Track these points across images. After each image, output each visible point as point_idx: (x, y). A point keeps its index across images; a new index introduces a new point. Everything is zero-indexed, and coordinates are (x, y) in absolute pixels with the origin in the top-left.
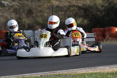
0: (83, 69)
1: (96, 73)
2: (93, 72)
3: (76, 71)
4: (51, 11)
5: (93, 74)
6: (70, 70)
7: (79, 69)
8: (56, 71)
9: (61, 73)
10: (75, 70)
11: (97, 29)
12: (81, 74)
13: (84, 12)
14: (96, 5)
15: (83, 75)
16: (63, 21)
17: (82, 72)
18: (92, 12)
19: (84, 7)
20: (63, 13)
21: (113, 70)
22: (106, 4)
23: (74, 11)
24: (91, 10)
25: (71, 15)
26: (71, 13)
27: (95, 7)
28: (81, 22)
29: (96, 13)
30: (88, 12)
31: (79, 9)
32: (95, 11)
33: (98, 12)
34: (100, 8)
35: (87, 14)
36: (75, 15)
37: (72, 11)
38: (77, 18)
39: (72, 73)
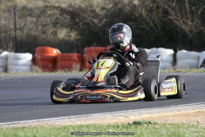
0: (66, 117)
1: (88, 126)
2: (82, 123)
3: (53, 122)
4: (13, 16)
5: (83, 126)
6: (43, 120)
7: (59, 118)
8: (19, 122)
9: (27, 125)
10: (52, 119)
11: (93, 48)
12: (63, 126)
13: (70, 18)
14: (91, 7)
15: (65, 129)
16: (33, 33)
17: (64, 123)
18: (85, 18)
19: (70, 9)
20: (34, 20)
21: (117, 120)
22: (109, 5)
23: (53, 16)
24: (82, 15)
25: (48, 22)
26: (48, 19)
27: (90, 9)
28: (65, 36)
29: (91, 20)
30: (78, 18)
31: (62, 12)
32: (89, 16)
33: (94, 18)
34: (99, 12)
35: (75, 21)
36: (54, 23)
37: (50, 16)
38: (58, 28)
39: (47, 124)
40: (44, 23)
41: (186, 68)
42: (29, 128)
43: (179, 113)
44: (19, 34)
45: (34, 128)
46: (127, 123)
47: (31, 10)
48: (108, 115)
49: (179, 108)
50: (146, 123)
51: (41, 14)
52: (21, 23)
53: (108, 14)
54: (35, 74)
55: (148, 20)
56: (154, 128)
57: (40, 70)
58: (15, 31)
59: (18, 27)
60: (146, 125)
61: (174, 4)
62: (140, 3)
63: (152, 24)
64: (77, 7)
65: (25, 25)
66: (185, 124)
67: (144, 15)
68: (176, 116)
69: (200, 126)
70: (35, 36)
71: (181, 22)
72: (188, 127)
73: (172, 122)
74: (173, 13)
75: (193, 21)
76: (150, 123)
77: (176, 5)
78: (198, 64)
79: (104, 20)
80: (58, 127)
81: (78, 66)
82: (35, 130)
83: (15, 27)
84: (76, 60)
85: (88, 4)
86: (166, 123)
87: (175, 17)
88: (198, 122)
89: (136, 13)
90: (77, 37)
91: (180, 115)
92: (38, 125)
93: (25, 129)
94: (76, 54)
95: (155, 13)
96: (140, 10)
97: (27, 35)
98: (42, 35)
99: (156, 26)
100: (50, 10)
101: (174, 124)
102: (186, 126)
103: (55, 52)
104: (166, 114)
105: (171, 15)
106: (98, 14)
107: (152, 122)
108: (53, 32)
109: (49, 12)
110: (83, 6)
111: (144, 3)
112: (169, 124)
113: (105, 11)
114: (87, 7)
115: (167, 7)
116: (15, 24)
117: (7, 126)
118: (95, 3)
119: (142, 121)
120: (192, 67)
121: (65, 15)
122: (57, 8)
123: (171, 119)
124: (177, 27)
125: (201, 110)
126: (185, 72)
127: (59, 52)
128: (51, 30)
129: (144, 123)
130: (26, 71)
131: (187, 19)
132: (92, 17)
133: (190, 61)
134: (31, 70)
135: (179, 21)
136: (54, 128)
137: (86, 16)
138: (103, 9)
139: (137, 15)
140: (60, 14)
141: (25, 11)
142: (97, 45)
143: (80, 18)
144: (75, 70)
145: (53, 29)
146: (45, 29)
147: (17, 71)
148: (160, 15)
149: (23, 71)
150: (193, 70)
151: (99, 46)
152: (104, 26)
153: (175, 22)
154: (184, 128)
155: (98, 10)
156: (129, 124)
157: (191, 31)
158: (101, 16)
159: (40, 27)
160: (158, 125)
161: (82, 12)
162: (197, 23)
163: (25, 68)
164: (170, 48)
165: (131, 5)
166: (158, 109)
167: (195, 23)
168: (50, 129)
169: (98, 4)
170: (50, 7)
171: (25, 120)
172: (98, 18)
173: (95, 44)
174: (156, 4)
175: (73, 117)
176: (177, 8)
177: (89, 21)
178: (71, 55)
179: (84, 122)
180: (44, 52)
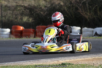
0: (28, 61)
2: (36, 64)
3: (22, 63)
4: (1, 10)
6: (17, 62)
7: (25, 61)
8: (5, 63)
9: (8, 65)
10: (21, 62)
11: (40, 26)
12: (26, 65)
13: (29, 11)
14: (40, 6)
15: (28, 67)
16: (11, 19)
17: (27, 64)
18: (37, 11)
19: (29, 7)
20: (11, 12)
21: (53, 62)
22: (49, 5)
23: (21, 10)
24: (35, 10)
25: (18, 13)
26: (18, 12)
27: (39, 7)
28: (26, 20)
29: (40, 12)
30: (33, 11)
31: (25, 8)
32: (39, 10)
33: (41, 11)
34: (44, 8)
35: (32, 13)
36: (21, 14)
37: (19, 10)
38: (23, 16)
39: (19, 65)
40: (16, 14)
41: (87, 36)
42: (10, 67)
43: (84, 59)
44: (3, 19)
46: (58, 64)
47: (9, 7)
48: (49, 60)
49: (84, 56)
50: (68, 64)
51: (15, 9)
52: (5, 13)
53: (48, 9)
54: (12, 39)
55: (68, 12)
56: (72, 67)
57: (14, 37)
58: (2, 18)
59: (3, 15)
60: (68, 65)
61: (81, 5)
62: (64, 4)
63: (70, 14)
64: (32, 6)
65: (7, 14)
66: (87, 65)
67: (66, 10)
68: (83, 60)
69: (95, 66)
70: (12, 20)
71: (84, 13)
72: (89, 66)
73: (81, 64)
74: (80, 9)
75: (90, 13)
76: (70, 64)
77: (82, 5)
78: (93, 34)
79: (46, 12)
80: (24, 66)
81: (33, 35)
83: (2, 16)
84: (32, 32)
85: (38, 4)
86: (78, 64)
87: (81, 11)
88: (93, 64)
89: (62, 9)
90: (32, 21)
91: (84, 60)
92: (14, 65)
93: (8, 67)
94: (32, 29)
95: (71, 9)
96: (64, 7)
97: (8, 19)
98: (15, 20)
99: (72, 15)
100: (19, 7)
101: (82, 65)
102: (88, 65)
103: (22, 28)
104: (77, 60)
105: (79, 10)
106: (43, 10)
107: (71, 64)
108: (21, 18)
109: (19, 8)
110: (36, 5)
111: (66, 4)
112: (79, 65)
113: (46, 8)
114: (37, 6)
115: (77, 6)
116: (2, 14)
118: (41, 4)
119: (66, 63)
120: (90, 36)
121: (27, 10)
122: (22, 6)
123: (80, 62)
124: (82, 16)
125: (95, 58)
126: (87, 39)
127: (24, 28)
128: (20, 17)
129: (67, 64)
130: (8, 38)
131: (87, 12)
132: (40, 11)
133: (89, 33)
134: (10, 37)
135: (83, 13)
136: (22, 67)
137: (37, 10)
138: (45, 7)
139: (63, 10)
140: (24, 9)
141: (7, 7)
142: (42, 25)
143: (34, 11)
144: (32, 37)
145: (21, 17)
146: (17, 16)
147: (3, 37)
148: (74, 10)
149: (6, 38)
150: (90, 37)
151: (44, 25)
152: (46, 15)
153: (81, 13)
154: (87, 67)
155: (43, 7)
156: (59, 64)
157: (89, 18)
158: (44, 10)
159: (14, 16)
160: (74, 65)
161: (35, 9)
162: (92, 14)
163: (7, 36)
164: (79, 26)
165: (59, 5)
166: (74, 57)
167: (91, 14)
168: (20, 67)
169: (43, 4)
170: (19, 6)
171: (7, 62)
172: (43, 11)
173: (41, 24)
174: (72, 4)
175: (31, 61)
176: (82, 6)
177: (39, 13)
178: (29, 29)
179: (37, 63)
180: (16, 28)
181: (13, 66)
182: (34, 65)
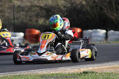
0: (44, 69)
1: (57, 74)
2: (54, 73)
3: (37, 72)
6: (31, 71)
7: (40, 70)
8: (17, 72)
9: (21, 74)
10: (36, 70)
13: (46, 12)
14: (58, 6)
16: (24, 21)
17: (43, 73)
19: (46, 7)
20: (25, 13)
21: (74, 71)
22: (68, 4)
23: (36, 11)
24: (53, 10)
25: (33, 15)
26: (33, 13)
28: (43, 23)
29: (58, 13)
30: (50, 12)
31: (41, 9)
32: (57, 11)
33: (60, 12)
35: (49, 14)
36: (36, 15)
37: (34, 11)
38: (39, 18)
39: (33, 74)
40: (31, 15)
41: (114, 41)
42: (23, 76)
43: (110, 67)
44: (16, 22)
45: (26, 76)
46: (80, 73)
47: (23, 8)
48: (68, 68)
49: (109, 64)
50: (91, 73)
51: (29, 10)
52: (17, 15)
53: (68, 10)
55: (91, 13)
56: (96, 75)
57: (29, 42)
58: (14, 20)
61: (106, 4)
62: (86, 3)
63: (93, 15)
64: (50, 6)
65: (20, 16)
66: (113, 73)
67: (89, 10)
68: (108, 68)
70: (26, 22)
73: (106, 72)
79: (66, 13)
80: (39, 75)
82: (27, 77)
83: (14, 17)
85: (56, 4)
86: (102, 73)
87: (107, 12)
93: (21, 76)
95: (95, 9)
96: (86, 7)
97: (21, 22)
98: (29, 22)
99: (96, 16)
103: (37, 32)
104: (102, 67)
106: (62, 10)
107: (94, 72)
108: (36, 21)
109: (33, 9)
110: (53, 5)
112: (104, 73)
114: (55, 6)
115: (102, 5)
117: (10, 75)
119: (88, 71)
120: (117, 40)
121: (43, 10)
122: (38, 6)
123: (105, 70)
124: (108, 17)
126: (113, 43)
127: (39, 32)
128: (35, 19)
129: (89, 73)
133: (116, 37)
134: (23, 42)
135: (109, 13)
136: (37, 76)
137: (55, 11)
138: (65, 7)
139: (85, 10)
141: (19, 8)
143: (52, 12)
146: (31, 18)
148: (98, 10)
150: (117, 42)
153: (107, 14)
155: (62, 8)
159: (28, 18)
160: (98, 74)
163: (20, 41)
164: (104, 29)
165: (81, 5)
166: (97, 65)
167: (118, 14)
168: (35, 76)
169: (62, 4)
170: (34, 6)
171: (20, 71)
172: (62, 12)
174: (96, 4)
175: (48, 69)
176: (108, 6)
180: (31, 32)
181: (27, 75)
182: (51, 74)
